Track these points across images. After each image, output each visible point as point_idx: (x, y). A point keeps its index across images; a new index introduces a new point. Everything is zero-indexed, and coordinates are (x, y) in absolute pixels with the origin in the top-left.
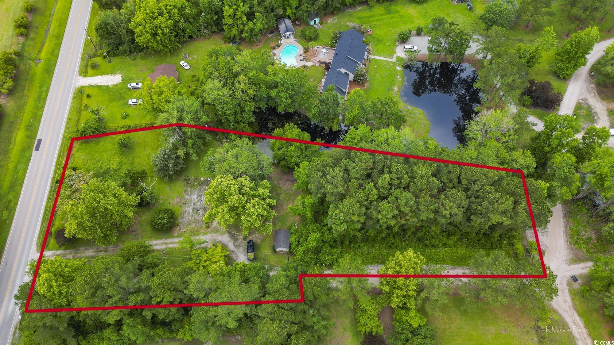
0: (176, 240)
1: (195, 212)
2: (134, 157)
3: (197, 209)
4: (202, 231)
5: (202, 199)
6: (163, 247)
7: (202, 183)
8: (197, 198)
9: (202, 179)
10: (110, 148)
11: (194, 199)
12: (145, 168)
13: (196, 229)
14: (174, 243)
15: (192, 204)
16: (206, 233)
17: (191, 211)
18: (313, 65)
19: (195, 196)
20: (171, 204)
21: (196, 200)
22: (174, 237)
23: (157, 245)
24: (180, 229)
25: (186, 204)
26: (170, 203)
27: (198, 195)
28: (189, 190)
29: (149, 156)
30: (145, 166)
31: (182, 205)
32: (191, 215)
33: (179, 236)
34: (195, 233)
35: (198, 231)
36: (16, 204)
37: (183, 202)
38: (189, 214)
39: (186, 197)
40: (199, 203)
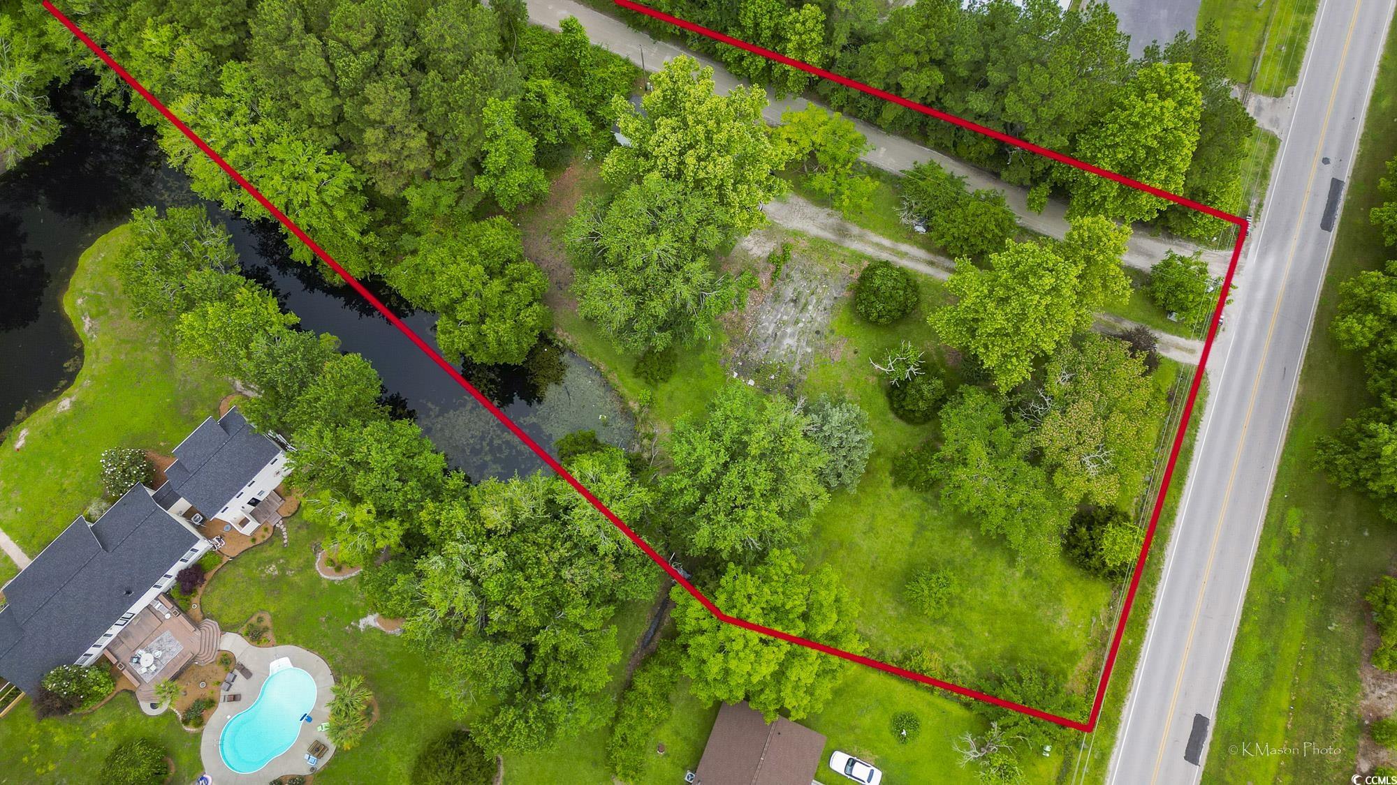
0: (870, 251)
1: (803, 301)
2: (912, 544)
3: (795, 306)
4: (803, 244)
5: (773, 325)
6: (904, 247)
7: (758, 371)
8: (784, 335)
9: (751, 382)
10: (975, 616)
11: (792, 335)
12: (891, 491)
13: (815, 256)
14: (878, 245)
15: (801, 325)
16: (797, 234)
17: (810, 307)
18: (225, 629)
19: (788, 341)
20: (852, 349)
21: (789, 330)
22: (870, 259)
23: (917, 260)
24: (852, 271)
25: (817, 332)
26: (855, 352)
27: (780, 342)
28: (797, 367)
29: (871, 529)
30: (889, 497)
31: (826, 332)
32: (814, 297)
33: (860, 257)
34: (819, 246)
35: (813, 249)
36: (1264, 544)
37: (823, 342)
38: (819, 301)
39: (809, 350)
40: (785, 318)
